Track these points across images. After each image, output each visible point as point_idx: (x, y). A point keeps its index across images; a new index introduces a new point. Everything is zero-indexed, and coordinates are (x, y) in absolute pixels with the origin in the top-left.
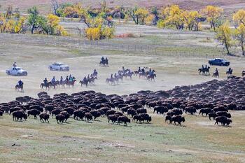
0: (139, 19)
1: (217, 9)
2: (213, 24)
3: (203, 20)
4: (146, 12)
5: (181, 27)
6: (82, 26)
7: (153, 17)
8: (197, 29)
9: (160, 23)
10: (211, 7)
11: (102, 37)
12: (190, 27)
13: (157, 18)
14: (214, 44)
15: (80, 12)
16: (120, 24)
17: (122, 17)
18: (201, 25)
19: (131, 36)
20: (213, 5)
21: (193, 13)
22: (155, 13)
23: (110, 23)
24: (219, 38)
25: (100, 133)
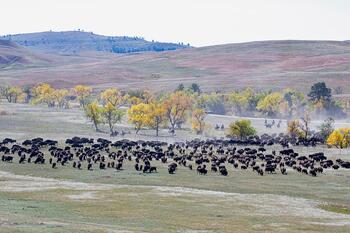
0: (12, 97)
1: (86, 88)
2: (82, 102)
3: (73, 98)
4: (19, 91)
5: (52, 105)
7: (25, 95)
8: (67, 107)
9: (32, 102)
10: (80, 87)
12: (60, 105)
13: (29, 97)
14: (84, 120)
18: (71, 104)
19: (3, 113)
20: (83, 84)
21: (64, 92)
22: (28, 92)
24: (88, 116)
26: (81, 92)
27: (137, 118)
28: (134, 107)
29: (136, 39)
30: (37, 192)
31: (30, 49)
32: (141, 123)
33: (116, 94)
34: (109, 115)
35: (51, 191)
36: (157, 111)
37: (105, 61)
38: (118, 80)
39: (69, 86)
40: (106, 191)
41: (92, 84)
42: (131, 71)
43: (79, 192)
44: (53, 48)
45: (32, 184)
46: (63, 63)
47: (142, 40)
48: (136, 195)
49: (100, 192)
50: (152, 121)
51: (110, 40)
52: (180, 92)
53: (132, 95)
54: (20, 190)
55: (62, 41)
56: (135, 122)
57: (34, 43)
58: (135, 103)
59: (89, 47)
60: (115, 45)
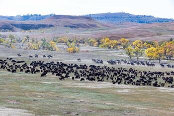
0: (91, 44)
1: (126, 40)
2: (124, 46)
3: (120, 44)
4: (94, 41)
5: (110, 48)
6: (65, 46)
7: (97, 43)
8: (117, 49)
9: (100, 46)
10: (123, 39)
11: (74, 52)
12: (114, 47)
13: (99, 44)
14: (124, 55)
15: (64, 40)
16: (83, 46)
17: (84, 43)
18: (119, 47)
19: (87, 51)
20: (125, 38)
21: (115, 41)
22: (98, 41)
23: (78, 45)
24: (127, 53)
25: (73, 96)
26: (123, 42)
27: (150, 54)
28: (148, 49)
29: (150, 16)
30: (103, 89)
31: (99, 21)
32: (152, 57)
33: (140, 43)
34: (137, 53)
35: (110, 88)
36: (159, 51)
37: (135, 27)
38: (141, 36)
39: (118, 38)
40: (135, 89)
41: (128, 38)
42: (148, 32)
43: (122, 89)
44: (111, 20)
46: (115, 28)
47: (153, 17)
48: (149, 91)
50: (157, 56)
51: (137, 17)
52: (171, 42)
53: (148, 43)
54: (94, 87)
55: (115, 17)
56: (149, 56)
57: (101, 19)
58: (149, 47)
59: (127, 20)
60: (140, 19)
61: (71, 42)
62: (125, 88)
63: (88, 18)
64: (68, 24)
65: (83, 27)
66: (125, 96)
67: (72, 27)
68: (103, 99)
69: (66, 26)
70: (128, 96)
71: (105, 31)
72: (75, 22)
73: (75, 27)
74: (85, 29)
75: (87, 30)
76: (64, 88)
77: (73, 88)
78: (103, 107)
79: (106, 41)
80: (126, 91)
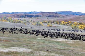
0: (57, 23)
1: (71, 22)
2: (70, 24)
3: (68, 24)
4: (58, 22)
5: (64, 25)
6: (46, 24)
7: (59, 23)
8: (67, 25)
9: (60, 24)
11: (50, 26)
12: (66, 25)
13: (60, 23)
14: (70, 28)
15: (46, 22)
16: (53, 24)
17: (54, 23)
18: (68, 25)
19: (55, 26)
20: (70, 21)
21: (67, 22)
22: (60, 22)
23: (51, 24)
24: (71, 27)
25: (49, 44)
26: (70, 23)
27: (81, 28)
28: (80, 26)
29: (80, 13)
30: (61, 41)
31: (60, 14)
32: (81, 29)
33: (76, 23)
34: (75, 27)
35: (64, 41)
36: (84, 26)
37: (75, 17)
38: (77, 20)
40: (74, 41)
41: (72, 21)
42: (80, 19)
43: (69, 41)
44: (65, 14)
45: (60, 40)
46: (66, 17)
47: (82, 13)
48: (80, 42)
49: (73, 41)
50: (84, 28)
51: (76, 13)
53: (80, 23)
54: (58, 41)
55: (66, 13)
56: (80, 29)
57: (61, 13)
58: (80, 25)
59: (71, 14)
60: (76, 14)
61: (49, 22)
62: (70, 41)
63: (56, 13)
64: (48, 15)
65: (54, 17)
66: (70, 44)
67: (49, 17)
68: (61, 45)
69: (47, 16)
70: (71, 44)
71: (63, 18)
72: (50, 14)
73: (50, 17)
74: (54, 18)
75: (55, 18)
76: (46, 41)
77: (49, 41)
78: (61, 48)
79: (63, 22)
80: (71, 42)
